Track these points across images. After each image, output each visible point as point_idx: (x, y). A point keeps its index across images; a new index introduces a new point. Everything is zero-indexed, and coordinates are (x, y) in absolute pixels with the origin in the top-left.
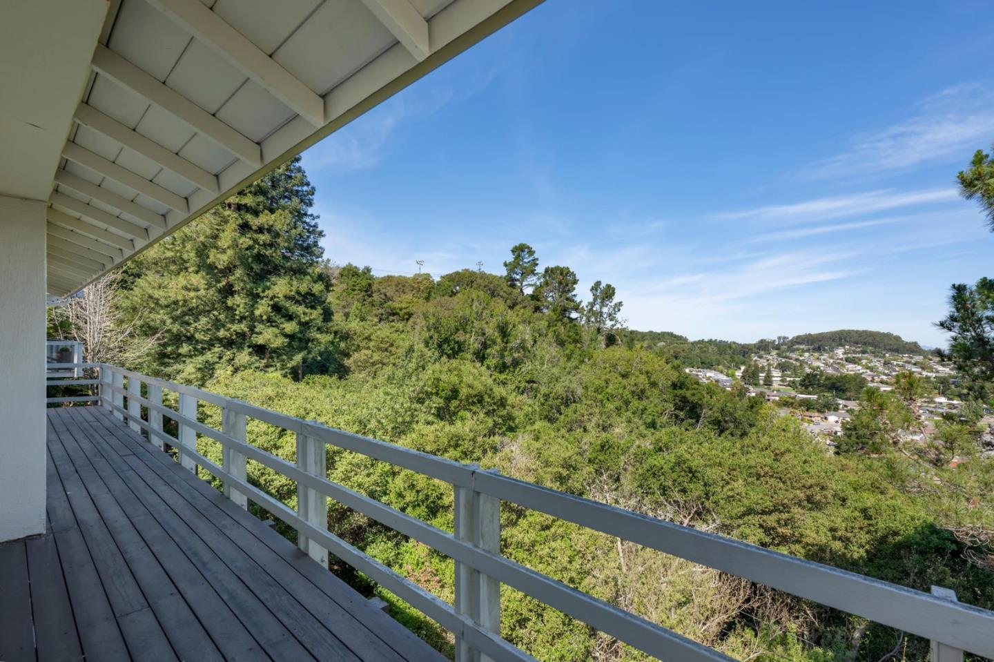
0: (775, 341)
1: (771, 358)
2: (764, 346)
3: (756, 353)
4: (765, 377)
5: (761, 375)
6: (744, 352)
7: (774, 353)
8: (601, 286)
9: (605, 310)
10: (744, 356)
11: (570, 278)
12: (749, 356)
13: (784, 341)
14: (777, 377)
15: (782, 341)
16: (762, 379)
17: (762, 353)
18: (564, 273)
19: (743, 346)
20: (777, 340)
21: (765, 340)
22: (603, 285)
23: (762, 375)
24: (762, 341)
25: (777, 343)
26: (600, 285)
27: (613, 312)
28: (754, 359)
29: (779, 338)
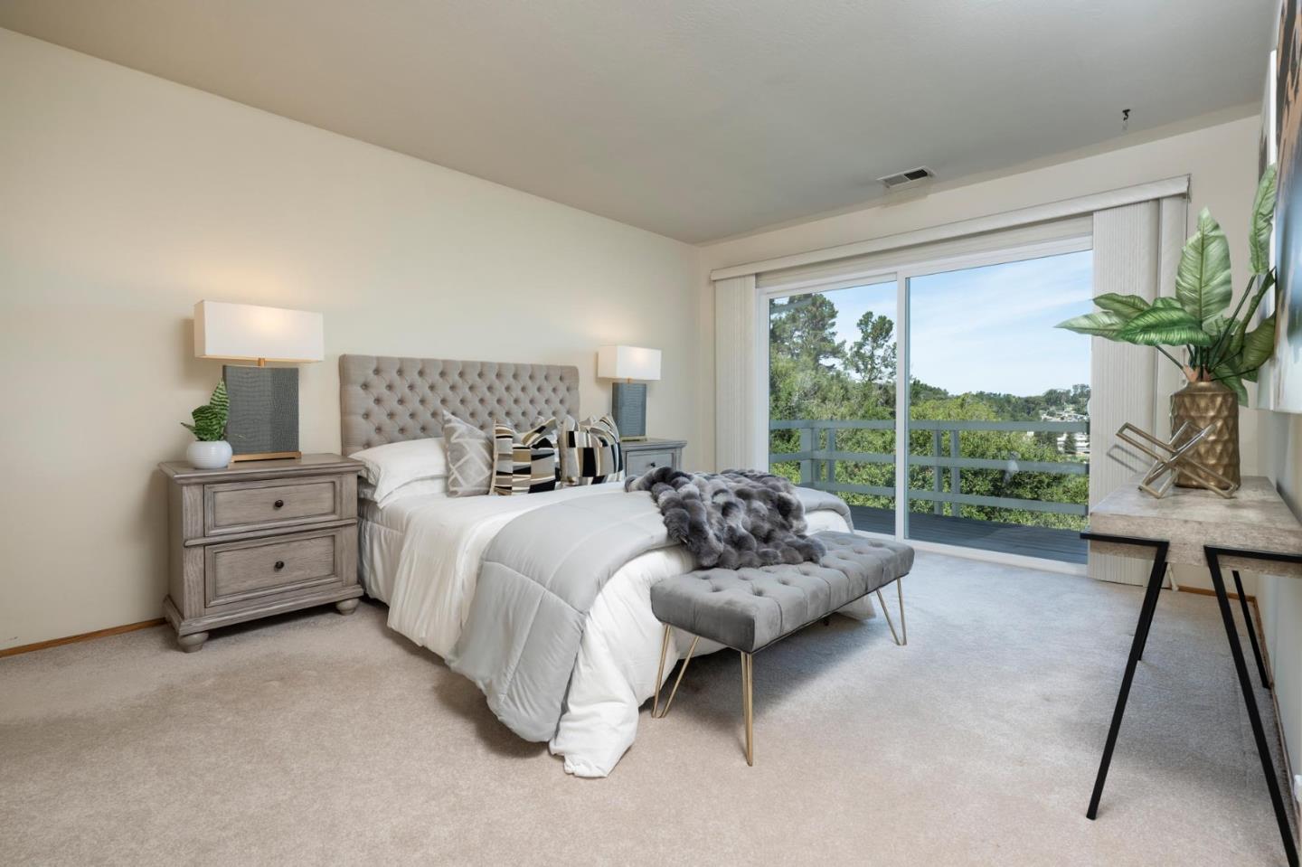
0: (1069, 391)
1: (1066, 415)
2: (1054, 399)
3: (1045, 409)
4: (1065, 442)
5: (1059, 439)
6: (1028, 407)
7: (1070, 408)
8: (873, 320)
9: (879, 352)
10: (1029, 413)
11: (826, 310)
12: (1037, 414)
13: (1082, 392)
14: (1082, 441)
15: (1079, 391)
16: (1061, 446)
17: (1053, 408)
18: (818, 303)
19: (1027, 400)
20: (1072, 390)
21: (1055, 391)
22: (875, 318)
23: (1062, 439)
24: (1051, 393)
25: (1072, 395)
26: (871, 318)
27: (892, 355)
28: (1043, 418)
29: (1075, 387)
